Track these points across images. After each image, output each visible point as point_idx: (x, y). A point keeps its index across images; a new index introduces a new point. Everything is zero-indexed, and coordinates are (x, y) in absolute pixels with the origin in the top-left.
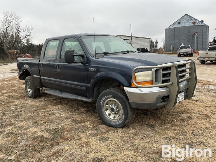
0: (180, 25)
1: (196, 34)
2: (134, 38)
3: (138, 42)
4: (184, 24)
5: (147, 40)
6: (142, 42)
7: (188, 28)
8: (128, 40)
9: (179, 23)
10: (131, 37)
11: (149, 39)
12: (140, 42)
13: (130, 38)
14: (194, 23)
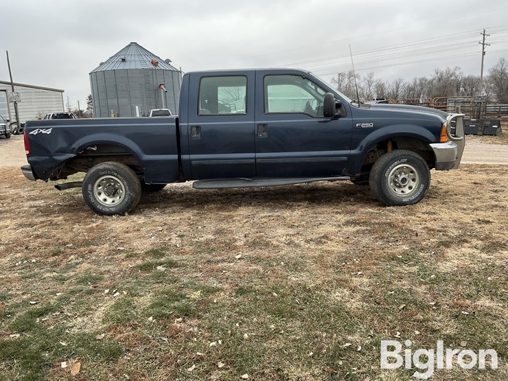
0: (126, 66)
1: (162, 86)
2: (20, 87)
3: (31, 99)
4: (134, 64)
5: (56, 95)
6: (42, 98)
7: (144, 72)
8: (4, 93)
9: (124, 60)
10: (12, 84)
11: (60, 93)
12: (37, 98)
13: (9, 88)
14: (155, 64)
